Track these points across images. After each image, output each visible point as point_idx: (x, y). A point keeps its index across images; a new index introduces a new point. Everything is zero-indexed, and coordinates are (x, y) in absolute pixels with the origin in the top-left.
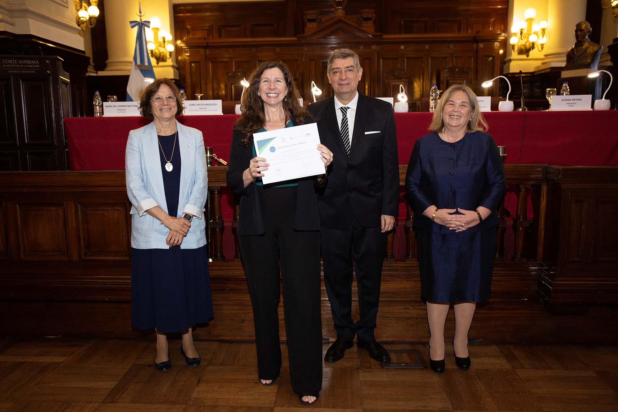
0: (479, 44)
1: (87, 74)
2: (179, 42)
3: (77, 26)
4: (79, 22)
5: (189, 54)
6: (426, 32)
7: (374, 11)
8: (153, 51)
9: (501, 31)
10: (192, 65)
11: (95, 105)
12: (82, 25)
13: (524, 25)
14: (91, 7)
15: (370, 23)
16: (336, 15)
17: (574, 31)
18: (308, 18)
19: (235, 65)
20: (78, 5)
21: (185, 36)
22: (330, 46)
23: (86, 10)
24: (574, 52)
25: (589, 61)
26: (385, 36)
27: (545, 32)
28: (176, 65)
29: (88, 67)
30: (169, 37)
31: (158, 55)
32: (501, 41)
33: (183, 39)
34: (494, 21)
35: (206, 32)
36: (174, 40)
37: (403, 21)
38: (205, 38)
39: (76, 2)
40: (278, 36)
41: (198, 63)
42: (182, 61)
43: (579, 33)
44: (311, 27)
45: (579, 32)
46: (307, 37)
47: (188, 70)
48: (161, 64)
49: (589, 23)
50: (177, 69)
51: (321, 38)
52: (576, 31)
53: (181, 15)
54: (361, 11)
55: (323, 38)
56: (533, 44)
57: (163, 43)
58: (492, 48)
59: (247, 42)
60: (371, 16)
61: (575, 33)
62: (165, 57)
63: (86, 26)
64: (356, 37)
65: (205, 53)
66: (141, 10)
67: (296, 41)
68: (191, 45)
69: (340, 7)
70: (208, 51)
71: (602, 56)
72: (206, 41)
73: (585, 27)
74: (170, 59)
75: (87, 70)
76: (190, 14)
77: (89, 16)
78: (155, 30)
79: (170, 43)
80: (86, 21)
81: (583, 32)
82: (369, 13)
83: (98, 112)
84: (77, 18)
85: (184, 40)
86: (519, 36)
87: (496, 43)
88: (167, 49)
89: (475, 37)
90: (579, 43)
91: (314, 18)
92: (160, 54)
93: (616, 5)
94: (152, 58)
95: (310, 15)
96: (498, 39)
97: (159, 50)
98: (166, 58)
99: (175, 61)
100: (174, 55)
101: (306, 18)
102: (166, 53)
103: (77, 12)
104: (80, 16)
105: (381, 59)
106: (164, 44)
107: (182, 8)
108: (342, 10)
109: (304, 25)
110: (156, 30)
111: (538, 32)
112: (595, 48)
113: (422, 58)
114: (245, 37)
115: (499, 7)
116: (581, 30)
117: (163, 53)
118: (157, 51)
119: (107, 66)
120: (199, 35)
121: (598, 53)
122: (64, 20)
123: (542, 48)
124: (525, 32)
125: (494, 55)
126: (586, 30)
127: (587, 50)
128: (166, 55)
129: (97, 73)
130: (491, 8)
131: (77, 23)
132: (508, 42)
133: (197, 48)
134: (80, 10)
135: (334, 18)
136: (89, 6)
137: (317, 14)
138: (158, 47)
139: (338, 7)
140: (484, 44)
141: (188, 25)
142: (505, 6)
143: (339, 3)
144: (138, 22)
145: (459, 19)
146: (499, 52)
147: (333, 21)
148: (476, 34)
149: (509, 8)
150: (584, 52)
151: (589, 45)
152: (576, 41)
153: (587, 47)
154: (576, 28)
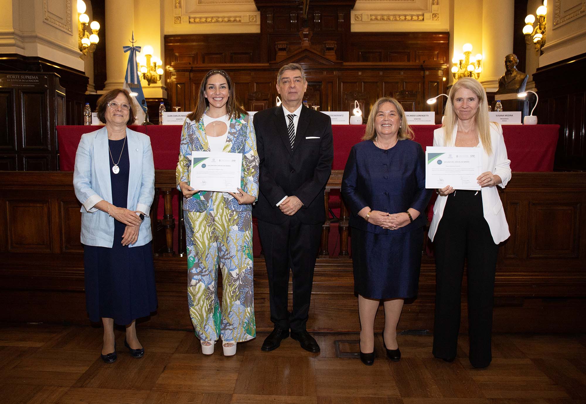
0: (425, 71)
1: (87, 93)
2: (168, 67)
3: (79, 51)
4: (81, 48)
5: (177, 76)
6: (380, 61)
7: (336, 42)
8: (146, 74)
9: (443, 61)
10: (177, 86)
11: (86, 115)
12: (85, 51)
13: (463, 57)
14: (92, 35)
15: (333, 53)
16: (303, 45)
17: (504, 62)
18: (279, 47)
20: (81, 34)
21: (173, 62)
23: (88, 38)
24: (504, 79)
25: (518, 87)
26: (345, 64)
27: (480, 63)
28: (165, 86)
29: (87, 86)
30: (160, 62)
31: (150, 78)
32: (444, 69)
34: (438, 53)
35: (191, 59)
36: (164, 64)
37: (361, 52)
38: (190, 64)
39: (80, 31)
40: (253, 62)
41: (183, 85)
42: (170, 83)
43: (508, 64)
44: (282, 55)
45: (508, 63)
46: (278, 63)
47: (174, 90)
48: (152, 85)
49: (517, 55)
50: (166, 89)
52: (506, 62)
53: (171, 44)
54: (324, 42)
56: (471, 72)
57: (154, 67)
58: (437, 75)
60: (333, 47)
62: (155, 79)
63: (88, 51)
64: (320, 64)
65: (190, 76)
66: (134, 37)
67: (268, 66)
68: (178, 69)
69: (307, 38)
70: (192, 74)
71: (528, 84)
72: (191, 66)
73: (513, 59)
74: (160, 81)
75: (87, 88)
76: (178, 44)
77: (91, 42)
79: (160, 68)
80: (87, 48)
81: (511, 63)
82: (332, 44)
83: (88, 122)
84: (80, 44)
85: (172, 65)
86: (460, 66)
87: (439, 71)
88: (157, 73)
89: (422, 66)
90: (509, 72)
91: (284, 47)
92: (151, 76)
93: (538, 41)
94: (144, 80)
95: (281, 45)
96: (440, 68)
97: (150, 73)
98: (157, 80)
99: (164, 83)
100: (163, 78)
101: (277, 47)
103: (80, 39)
104: (83, 43)
105: (342, 83)
106: (155, 69)
107: (172, 38)
108: (308, 41)
109: (276, 54)
110: (149, 56)
111: (474, 63)
112: (522, 77)
113: (377, 82)
114: (225, 62)
115: (442, 42)
116: (510, 61)
117: (154, 76)
118: (149, 74)
119: (105, 86)
120: (186, 60)
121: (525, 81)
122: (69, 46)
123: (478, 77)
124: (463, 62)
125: (438, 81)
126: (514, 61)
127: (515, 78)
128: (156, 77)
129: (96, 92)
130: (435, 43)
131: (79, 49)
132: (450, 70)
133: (182, 72)
134: (83, 38)
135: (301, 48)
136: (90, 35)
137: (287, 45)
138: (150, 70)
139: (305, 38)
140: (430, 72)
141: (176, 53)
142: (447, 41)
143: (306, 36)
144: (130, 48)
145: (409, 51)
146: (442, 79)
147: (300, 50)
148: (423, 63)
149: (450, 43)
150: (513, 79)
151: (517, 74)
152: (506, 70)
153: (515, 76)
154: (506, 60)
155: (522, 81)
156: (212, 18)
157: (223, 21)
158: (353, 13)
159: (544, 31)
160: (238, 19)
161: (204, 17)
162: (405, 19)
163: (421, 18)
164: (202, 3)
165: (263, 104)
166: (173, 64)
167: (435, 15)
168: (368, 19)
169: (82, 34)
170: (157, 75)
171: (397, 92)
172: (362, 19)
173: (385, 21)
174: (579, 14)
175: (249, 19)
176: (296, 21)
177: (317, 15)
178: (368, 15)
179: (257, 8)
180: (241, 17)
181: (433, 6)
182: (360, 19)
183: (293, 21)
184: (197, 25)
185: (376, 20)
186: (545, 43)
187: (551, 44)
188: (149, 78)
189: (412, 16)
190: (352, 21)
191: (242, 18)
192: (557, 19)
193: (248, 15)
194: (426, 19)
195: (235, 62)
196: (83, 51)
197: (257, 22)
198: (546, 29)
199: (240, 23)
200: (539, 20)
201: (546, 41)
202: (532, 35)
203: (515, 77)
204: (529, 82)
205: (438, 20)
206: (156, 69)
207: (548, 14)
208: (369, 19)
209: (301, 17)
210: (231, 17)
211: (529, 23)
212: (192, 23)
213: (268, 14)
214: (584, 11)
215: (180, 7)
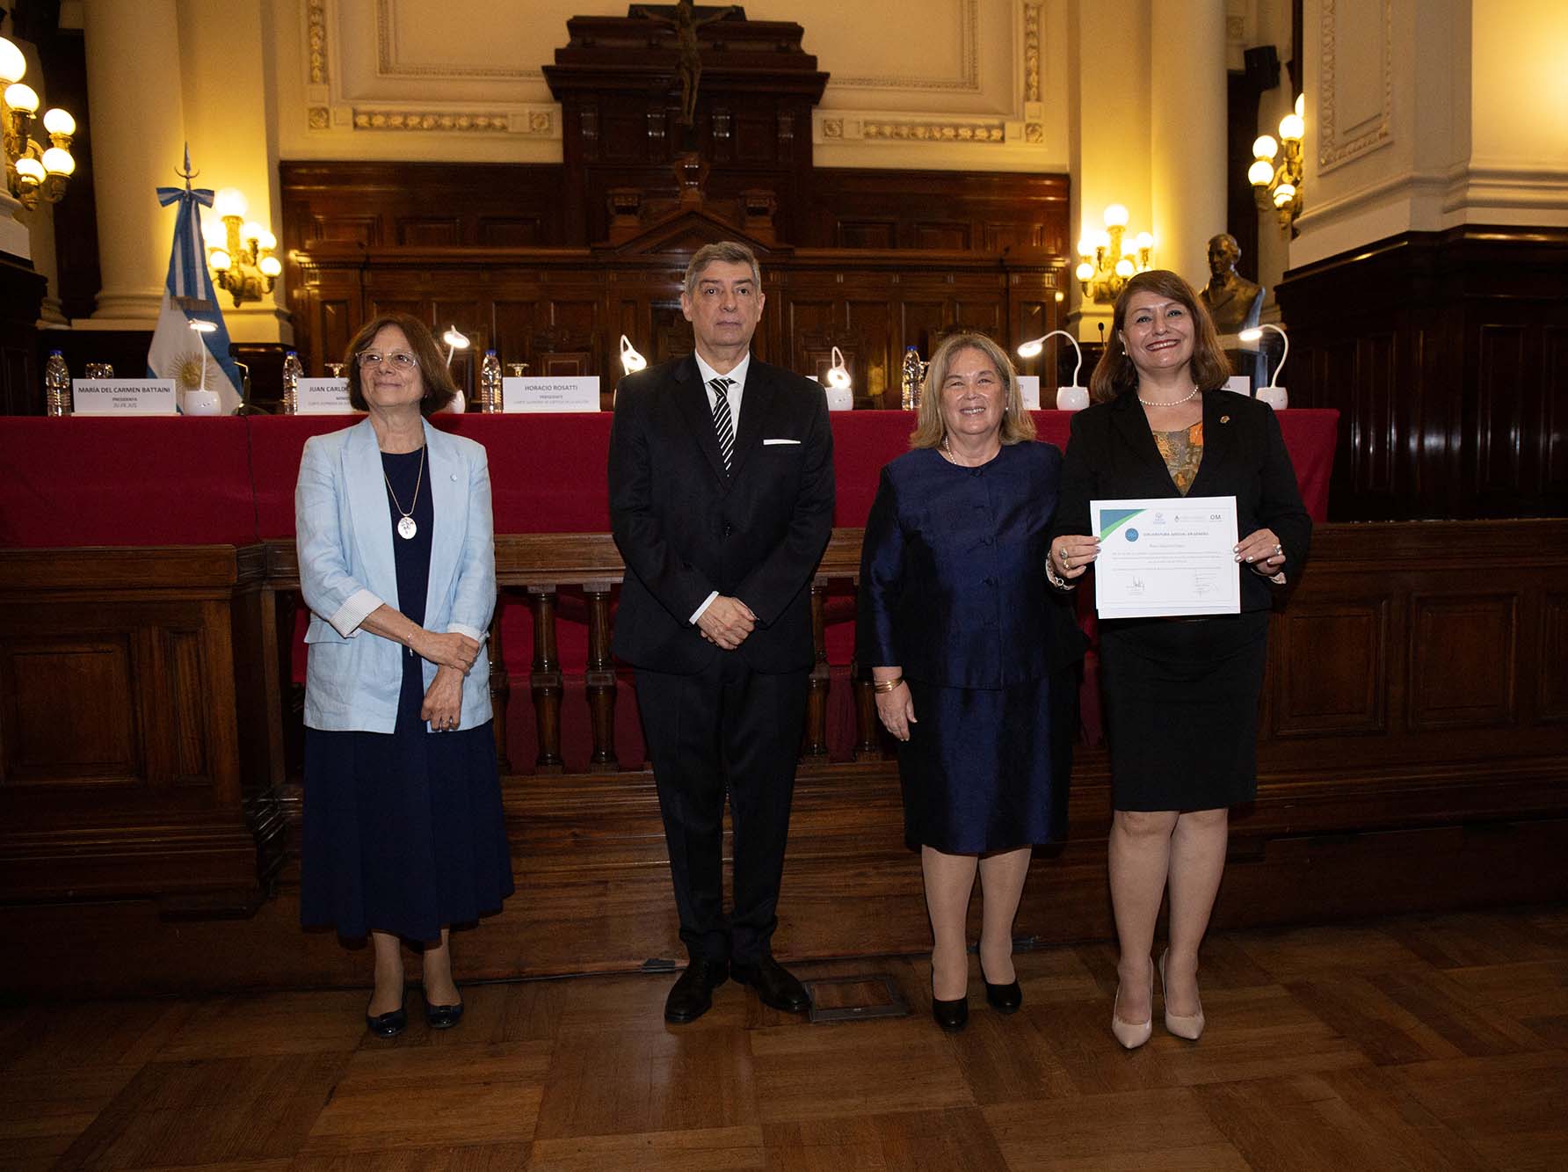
0: (1010, 275)
1: (41, 325)
2: (293, 255)
3: (11, 198)
4: (17, 186)
5: (323, 280)
6: (893, 246)
7: (774, 194)
8: (225, 274)
9: (1056, 249)
10: (325, 308)
11: (51, 386)
12: (27, 196)
13: (1105, 241)
14: (50, 151)
15: (765, 222)
16: (686, 200)
17: (1207, 253)
18: (617, 204)
19: (438, 311)
20: (13, 145)
21: (309, 239)
22: (669, 271)
23: (38, 158)
25: (1241, 316)
26: (799, 252)
27: (1148, 256)
28: (285, 310)
29: (41, 305)
30: (269, 240)
31: (239, 284)
32: (1058, 271)
33: (304, 244)
34: (1041, 228)
35: (364, 231)
36: (282, 247)
37: (841, 222)
38: (361, 245)
39: (8, 135)
40: (548, 245)
41: (341, 306)
42: (304, 303)
43: (1216, 259)
44: (625, 225)
45: (1215, 256)
46: (614, 249)
47: (316, 323)
48: (245, 306)
49: (1236, 237)
50: (290, 319)
51: (650, 252)
52: (1211, 254)
53: (301, 188)
54: (742, 193)
55: (653, 253)
57: (252, 253)
58: (1040, 286)
59: (466, 256)
60: (766, 206)
61: (1208, 257)
62: (256, 288)
63: (37, 198)
65: (362, 281)
66: (188, 162)
67: (587, 257)
68: (325, 259)
69: (694, 182)
70: (368, 276)
71: (1265, 311)
72: (363, 252)
73: (1228, 246)
74: (271, 295)
75: (39, 310)
76: (322, 188)
77: (47, 172)
78: (231, 220)
79: (272, 256)
80: (37, 187)
81: (1224, 256)
82: (761, 197)
83: (58, 406)
84: (12, 176)
85: (307, 247)
86: (1096, 262)
87: (1047, 275)
88: (262, 269)
89: (1002, 261)
90: (1218, 279)
91: (630, 204)
92: (244, 280)
93: (1284, 204)
94: (221, 290)
95: (623, 200)
96: (1047, 267)
97: (240, 272)
98: (261, 291)
99: (283, 301)
100: (279, 285)
101: (613, 203)
102: (261, 279)
103: (12, 163)
104: (20, 172)
105: (793, 305)
106: (255, 258)
107: (304, 171)
108: (699, 190)
109: (608, 221)
110: (234, 221)
111: (1133, 256)
112: (1250, 292)
113: (885, 304)
114: (464, 244)
115: (1049, 198)
116: (1221, 253)
117: (250, 278)
118: (235, 273)
119: (99, 305)
120: (347, 236)
121: (1256, 303)
124: (1107, 254)
125: (1044, 301)
126: (1229, 252)
127: (1233, 296)
128: (259, 283)
129: (70, 324)
130: (1035, 201)
131: (9, 189)
132: (1072, 276)
133: (338, 268)
134: (20, 158)
135: (679, 208)
136: (45, 150)
137: (639, 195)
138: (238, 263)
139: (689, 181)
140: (1022, 277)
141: (319, 214)
142: (1064, 197)
143: (691, 174)
144: (179, 193)
145: (968, 222)
146: (1054, 298)
147: (676, 213)
148: (1004, 253)
149: (1072, 202)
150: (1230, 299)
151: (1237, 285)
152: (1211, 275)
153: (1233, 290)
154: (1211, 248)
155: (1252, 302)
156: (423, 116)
157: (454, 125)
158: (818, 117)
159: (1299, 179)
160: (497, 122)
161: (400, 114)
162: (957, 136)
163: (996, 134)
164: (391, 72)
165: (577, 362)
166: (308, 244)
167: (1032, 129)
168: (859, 132)
169: (16, 143)
170: (261, 276)
171: (940, 330)
172: (842, 131)
173: (905, 139)
174: (1376, 140)
175: (531, 122)
176: (663, 134)
177: (720, 118)
178: (859, 122)
179: (551, 95)
180: (504, 116)
181: (1028, 105)
182: (838, 133)
183: (655, 134)
184: (379, 135)
185: (880, 137)
186: (1301, 208)
187: (1316, 210)
188: (237, 283)
189: (974, 128)
190: (817, 138)
191: (510, 117)
192: (1326, 150)
193: (527, 111)
194: (1013, 138)
195: (493, 245)
196: (22, 195)
197: (552, 133)
198: (1303, 174)
199: (502, 135)
200: (1287, 152)
201: (1304, 205)
202: (1269, 189)
203: (1234, 293)
204: (1267, 308)
205: (1041, 141)
206: (258, 259)
207: (1306, 137)
208: (862, 134)
209: (679, 121)
210: (477, 116)
211: (1264, 157)
212: (363, 128)
213: (584, 111)
214: (1386, 134)
215: (326, 80)
